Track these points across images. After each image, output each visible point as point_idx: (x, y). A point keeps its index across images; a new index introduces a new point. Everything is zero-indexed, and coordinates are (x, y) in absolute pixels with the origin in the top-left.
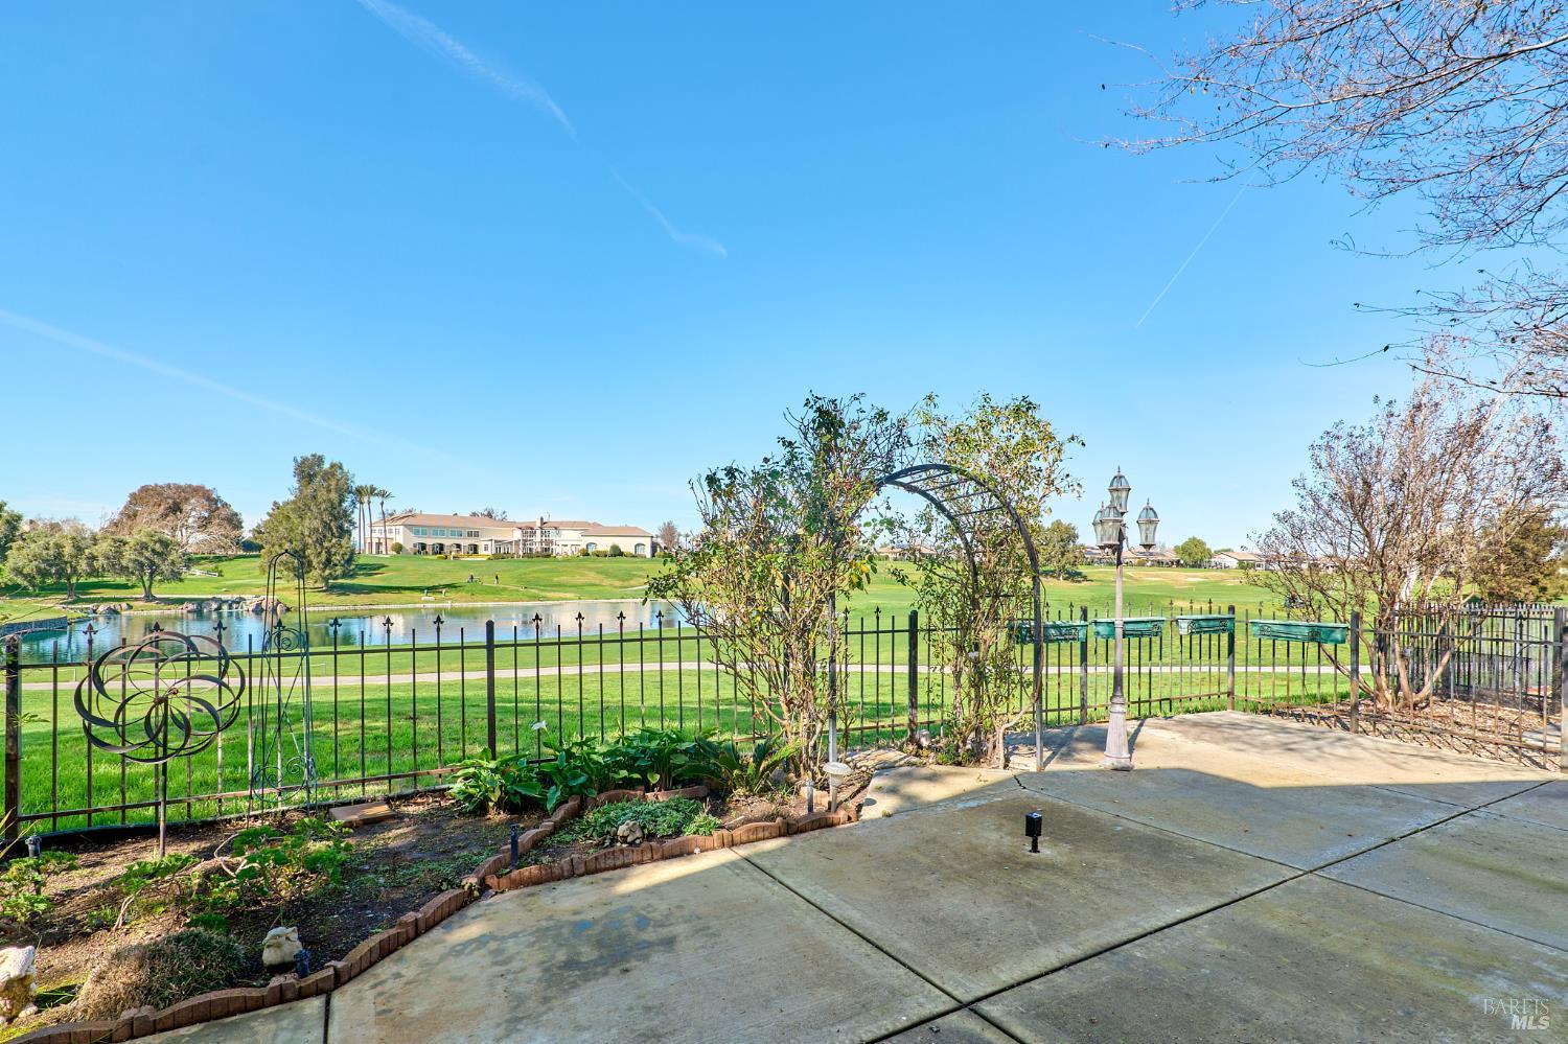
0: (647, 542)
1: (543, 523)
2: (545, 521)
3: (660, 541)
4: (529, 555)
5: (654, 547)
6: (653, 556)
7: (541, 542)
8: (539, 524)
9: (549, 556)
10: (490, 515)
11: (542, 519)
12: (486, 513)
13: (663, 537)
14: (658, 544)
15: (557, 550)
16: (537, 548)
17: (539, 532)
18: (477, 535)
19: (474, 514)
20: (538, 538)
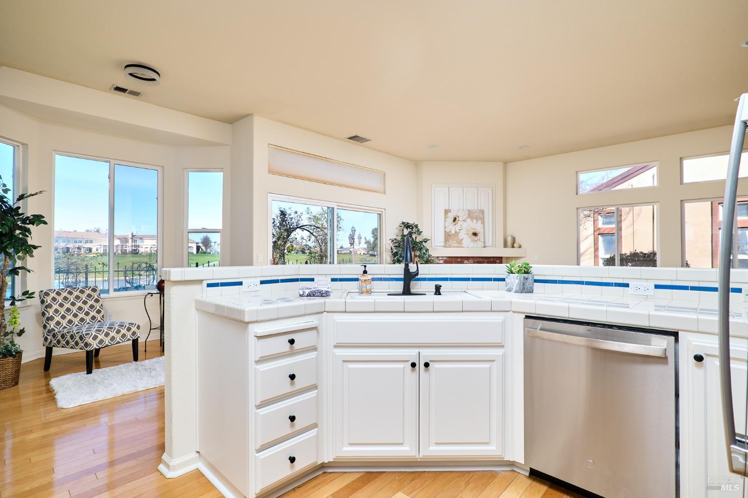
0: (194, 246)
1: (133, 236)
2: (134, 234)
3: (200, 245)
4: (124, 253)
5: (198, 248)
6: (197, 252)
7: (132, 246)
8: (130, 236)
9: (137, 253)
10: (98, 231)
11: (132, 234)
12: (95, 230)
13: (203, 243)
14: (200, 246)
15: (141, 250)
16: (129, 249)
17: (130, 241)
18: (91, 242)
19: (87, 231)
20: (130, 243)
